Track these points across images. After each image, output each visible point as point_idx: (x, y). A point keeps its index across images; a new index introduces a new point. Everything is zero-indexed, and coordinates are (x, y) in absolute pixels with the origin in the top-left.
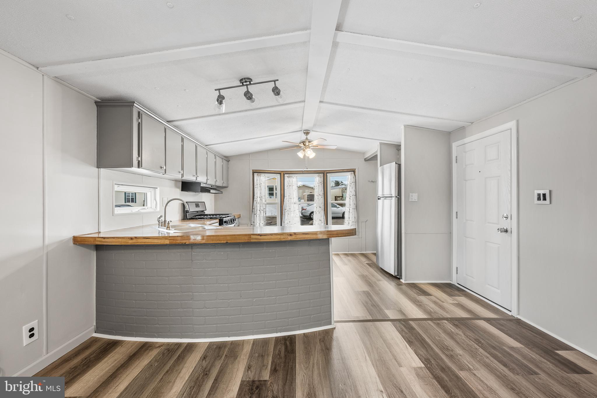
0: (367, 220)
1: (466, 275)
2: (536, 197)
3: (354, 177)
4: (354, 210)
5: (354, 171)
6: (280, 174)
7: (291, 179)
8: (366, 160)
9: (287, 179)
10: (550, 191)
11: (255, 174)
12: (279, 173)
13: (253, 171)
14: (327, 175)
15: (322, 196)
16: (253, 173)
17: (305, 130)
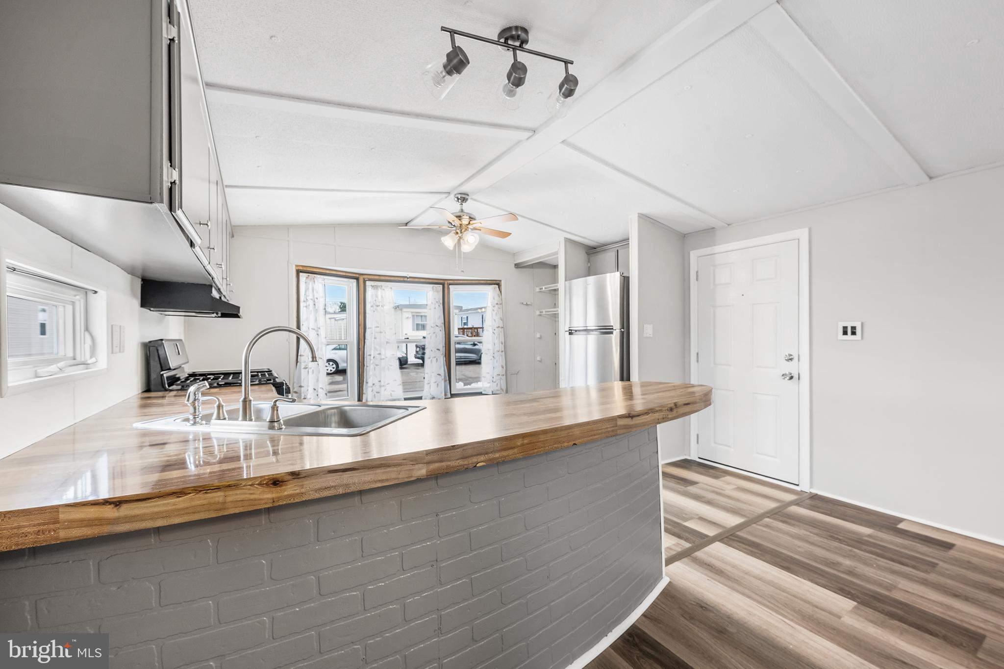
0: (519, 371)
1: (715, 443)
2: (841, 331)
3: (499, 295)
4: (500, 353)
5: (499, 283)
6: (357, 279)
7: (380, 292)
8: (517, 266)
9: (370, 292)
10: (862, 324)
11: (303, 276)
12: (356, 277)
13: (297, 268)
14: (449, 289)
15: (441, 329)
16: (298, 272)
17: (460, 194)
